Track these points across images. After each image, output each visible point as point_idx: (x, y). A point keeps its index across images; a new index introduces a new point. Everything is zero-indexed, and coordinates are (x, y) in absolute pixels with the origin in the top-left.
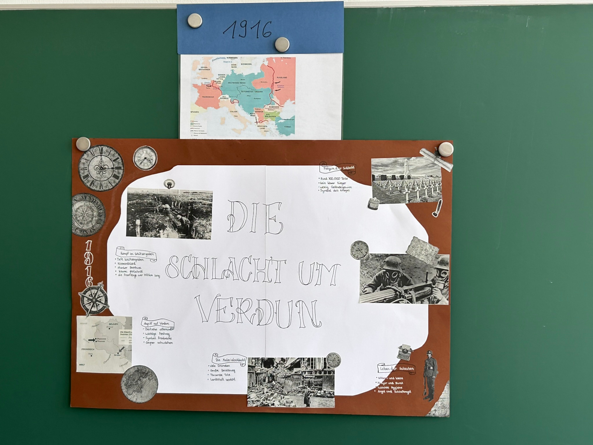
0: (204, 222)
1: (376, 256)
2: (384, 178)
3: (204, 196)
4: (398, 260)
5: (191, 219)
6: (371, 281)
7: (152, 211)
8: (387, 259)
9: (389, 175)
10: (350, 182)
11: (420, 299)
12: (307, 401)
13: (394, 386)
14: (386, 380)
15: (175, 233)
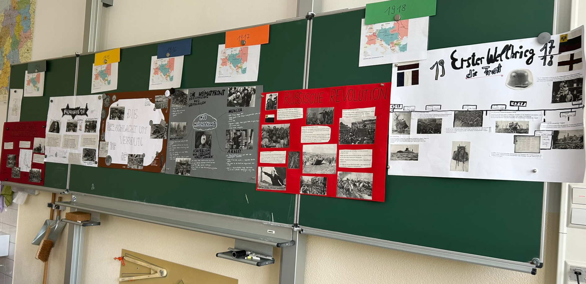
0: (123, 115)
1: (154, 124)
3: (123, 108)
4: (158, 126)
5: (121, 115)
8: (156, 126)
9: (158, 101)
10: (151, 103)
11: (161, 138)
12: (138, 167)
13: (155, 163)
14: (153, 162)
15: (118, 119)
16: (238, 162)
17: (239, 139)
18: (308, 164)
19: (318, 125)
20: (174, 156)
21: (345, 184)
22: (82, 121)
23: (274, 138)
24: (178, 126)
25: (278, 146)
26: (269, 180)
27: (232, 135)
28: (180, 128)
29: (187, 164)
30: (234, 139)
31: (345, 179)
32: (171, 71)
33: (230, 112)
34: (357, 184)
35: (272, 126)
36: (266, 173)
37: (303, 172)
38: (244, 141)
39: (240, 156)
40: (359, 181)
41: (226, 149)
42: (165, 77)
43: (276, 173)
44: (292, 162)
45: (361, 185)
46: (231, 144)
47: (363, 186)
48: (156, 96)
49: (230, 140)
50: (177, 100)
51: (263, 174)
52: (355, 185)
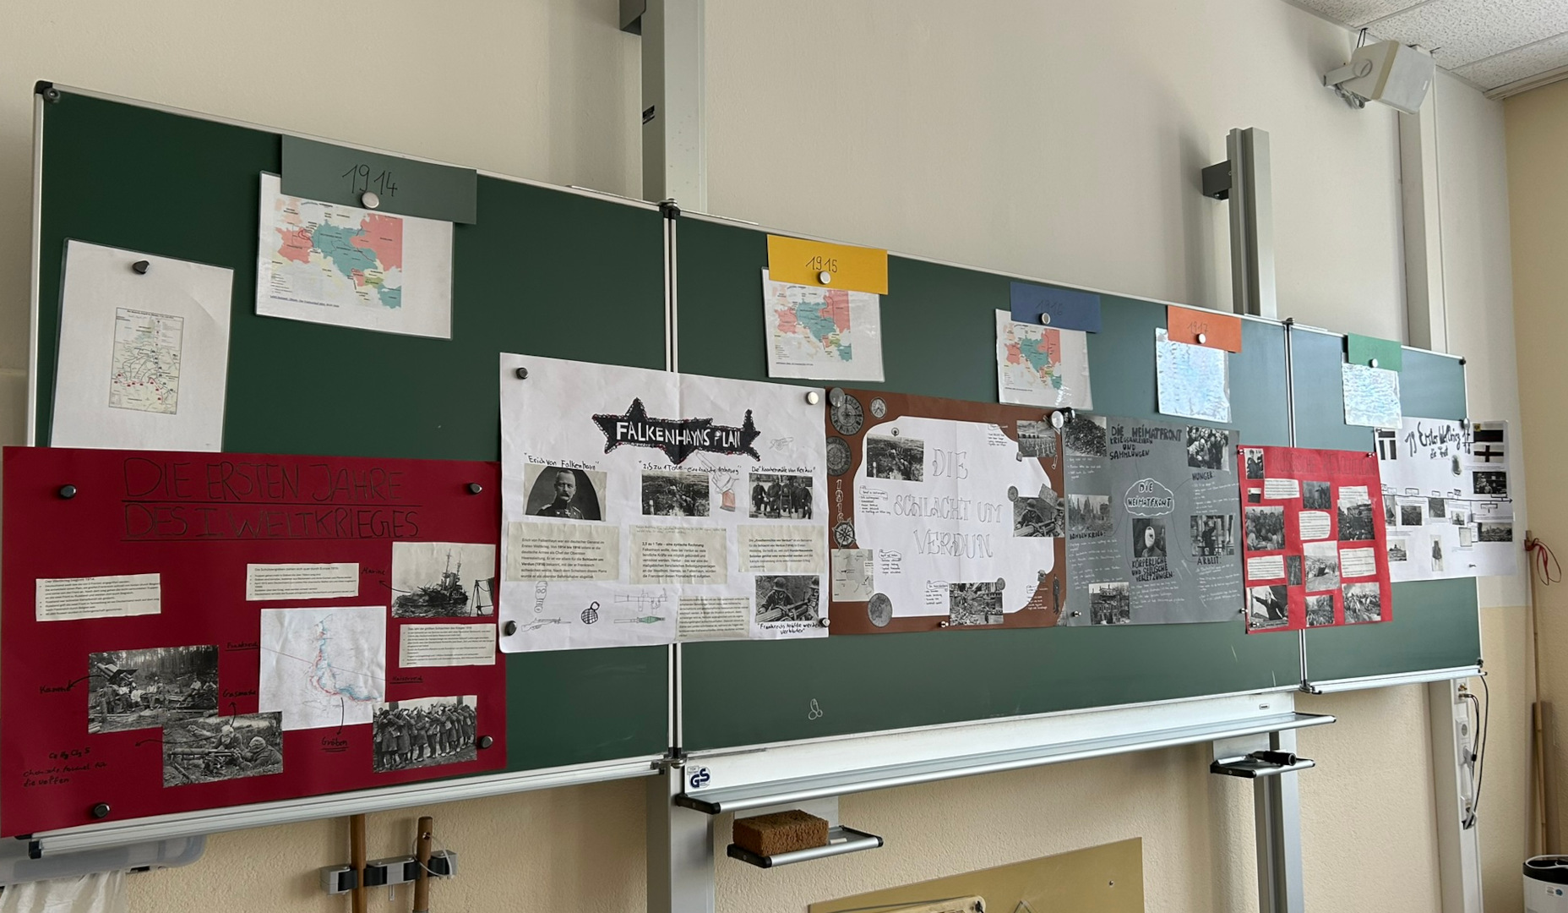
0: (918, 467)
1: (1022, 498)
2: (1024, 436)
3: (918, 444)
4: (1035, 502)
5: (910, 463)
6: (1020, 519)
7: (884, 455)
8: (1029, 501)
9: (1027, 435)
10: (1006, 438)
11: (1048, 534)
12: (987, 619)
13: (1038, 603)
14: (1033, 599)
15: (900, 476)
16: (1217, 581)
17: (1213, 534)
18: (1310, 576)
19: (1316, 509)
20: (1084, 579)
21: (1351, 602)
22: (734, 475)
23: (1263, 532)
24: (1087, 504)
25: (1269, 546)
26: (1263, 610)
27: (1202, 528)
28: (1093, 511)
29: (1120, 596)
30: (1204, 533)
31: (1350, 595)
32: (1054, 363)
33: (1194, 477)
34: (1363, 600)
35: (1258, 509)
36: (1258, 600)
37: (1307, 591)
38: (1220, 539)
39: (1219, 569)
40: (1364, 596)
41: (1193, 555)
42: (1038, 375)
43: (1273, 597)
44: (1293, 575)
45: (1368, 600)
46: (1200, 545)
47: (1371, 601)
48: (1019, 423)
49: (1199, 538)
50: (1078, 439)
51: (1254, 600)
52: (1361, 602)
